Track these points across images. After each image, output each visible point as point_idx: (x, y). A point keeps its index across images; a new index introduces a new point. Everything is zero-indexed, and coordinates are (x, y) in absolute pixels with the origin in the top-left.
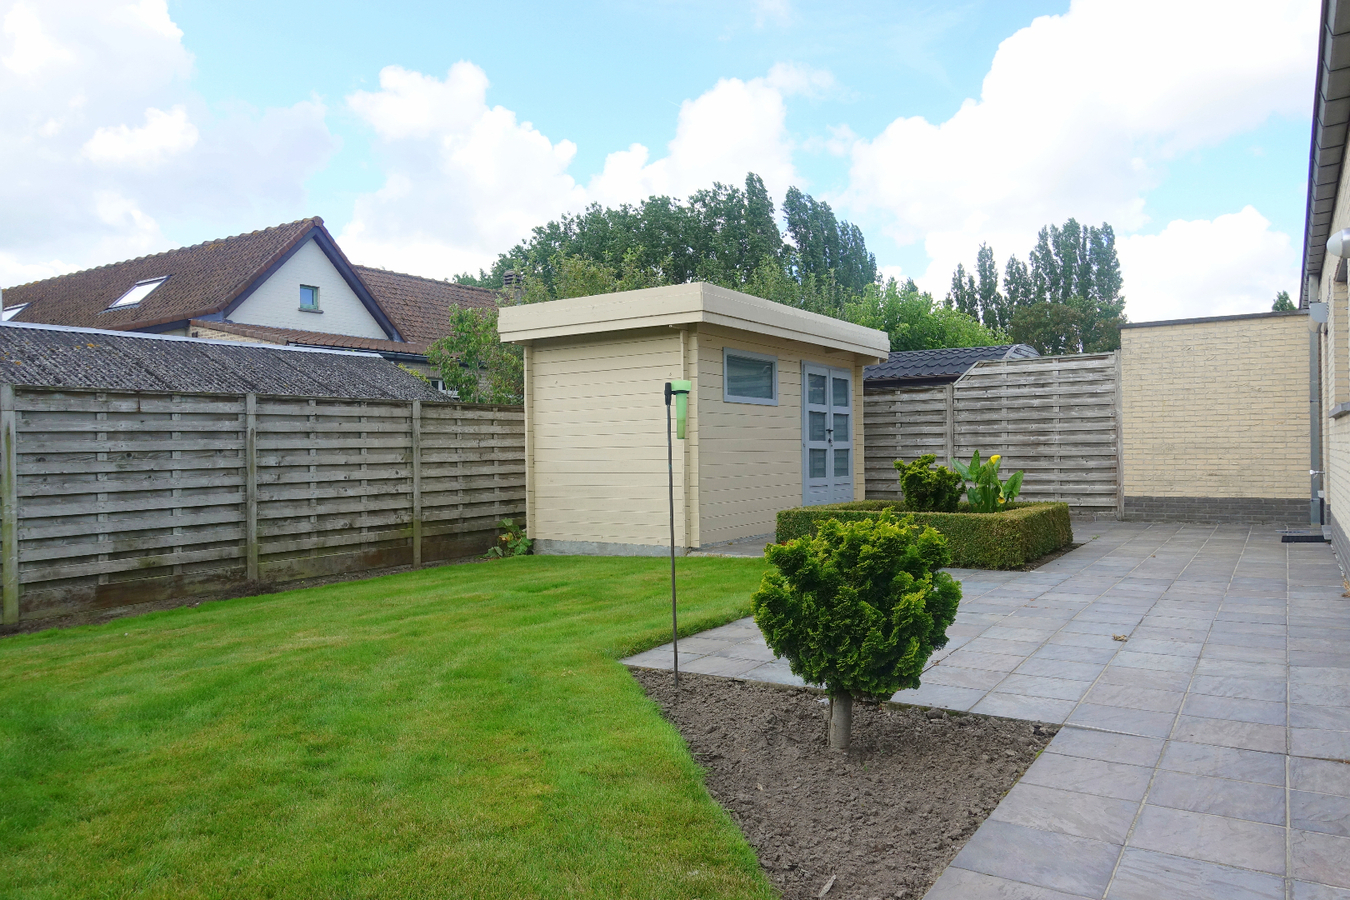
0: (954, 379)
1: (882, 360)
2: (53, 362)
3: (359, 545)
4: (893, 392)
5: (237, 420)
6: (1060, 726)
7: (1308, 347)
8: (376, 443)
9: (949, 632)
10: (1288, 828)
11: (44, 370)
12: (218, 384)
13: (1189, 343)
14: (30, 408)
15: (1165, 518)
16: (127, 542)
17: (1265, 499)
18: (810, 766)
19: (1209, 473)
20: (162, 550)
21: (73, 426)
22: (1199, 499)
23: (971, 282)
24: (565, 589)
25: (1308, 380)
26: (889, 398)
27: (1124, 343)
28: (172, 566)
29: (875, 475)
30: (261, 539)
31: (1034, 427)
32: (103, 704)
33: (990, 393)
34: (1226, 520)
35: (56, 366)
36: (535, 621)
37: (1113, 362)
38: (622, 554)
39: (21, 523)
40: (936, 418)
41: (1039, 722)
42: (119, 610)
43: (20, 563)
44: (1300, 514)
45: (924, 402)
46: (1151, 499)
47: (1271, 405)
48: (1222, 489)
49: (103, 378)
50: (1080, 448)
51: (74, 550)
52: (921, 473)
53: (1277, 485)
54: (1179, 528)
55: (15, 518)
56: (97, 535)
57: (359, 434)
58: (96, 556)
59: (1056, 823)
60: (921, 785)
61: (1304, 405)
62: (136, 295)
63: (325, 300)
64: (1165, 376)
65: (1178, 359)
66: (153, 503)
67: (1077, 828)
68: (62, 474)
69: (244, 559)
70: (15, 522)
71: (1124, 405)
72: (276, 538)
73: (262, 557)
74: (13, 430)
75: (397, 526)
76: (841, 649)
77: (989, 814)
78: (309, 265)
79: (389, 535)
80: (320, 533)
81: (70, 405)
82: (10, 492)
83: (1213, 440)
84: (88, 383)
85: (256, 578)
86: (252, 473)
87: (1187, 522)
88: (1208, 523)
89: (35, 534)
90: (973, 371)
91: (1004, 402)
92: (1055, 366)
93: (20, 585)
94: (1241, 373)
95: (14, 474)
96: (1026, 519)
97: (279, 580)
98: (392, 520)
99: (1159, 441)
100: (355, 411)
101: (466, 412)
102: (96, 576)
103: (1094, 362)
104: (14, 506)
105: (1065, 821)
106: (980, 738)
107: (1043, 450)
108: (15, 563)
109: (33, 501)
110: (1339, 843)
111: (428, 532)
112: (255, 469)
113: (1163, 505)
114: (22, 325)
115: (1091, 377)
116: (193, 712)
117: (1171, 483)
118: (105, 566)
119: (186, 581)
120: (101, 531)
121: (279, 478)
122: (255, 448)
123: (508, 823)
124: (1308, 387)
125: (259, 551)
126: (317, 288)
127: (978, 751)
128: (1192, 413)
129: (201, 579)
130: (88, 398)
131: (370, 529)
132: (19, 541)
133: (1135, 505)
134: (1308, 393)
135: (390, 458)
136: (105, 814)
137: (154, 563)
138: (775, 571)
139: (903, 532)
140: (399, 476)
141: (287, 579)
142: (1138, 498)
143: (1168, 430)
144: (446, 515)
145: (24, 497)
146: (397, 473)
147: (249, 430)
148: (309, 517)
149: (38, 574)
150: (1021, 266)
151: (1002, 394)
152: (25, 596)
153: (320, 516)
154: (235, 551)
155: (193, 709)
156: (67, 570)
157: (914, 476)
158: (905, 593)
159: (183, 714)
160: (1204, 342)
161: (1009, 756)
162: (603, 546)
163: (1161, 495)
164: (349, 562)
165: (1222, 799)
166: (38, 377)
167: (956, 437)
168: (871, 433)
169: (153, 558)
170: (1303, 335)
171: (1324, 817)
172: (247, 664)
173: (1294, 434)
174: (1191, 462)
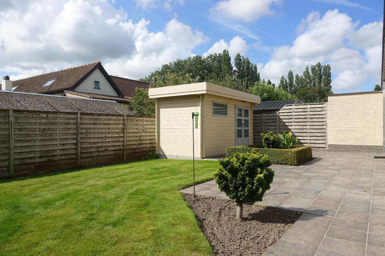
0: (279, 110)
1: (258, 104)
2: (25, 103)
3: (109, 155)
4: (261, 113)
5: (75, 120)
6: (303, 213)
7: (383, 101)
8: (114, 126)
9: (271, 185)
10: (366, 244)
11: (22, 105)
12: (70, 109)
13: (348, 100)
14: (18, 116)
15: (340, 151)
16: (44, 154)
17: (370, 146)
18: (230, 223)
19: (353, 138)
20: (53, 156)
21: (29, 121)
22: (350, 145)
23: (286, 81)
24: (166, 169)
25: (383, 111)
26: (260, 115)
27: (328, 100)
28: (56, 161)
29: (256, 137)
30: (81, 153)
31: (302, 124)
32: (34, 200)
33: (290, 114)
34: (358, 151)
35: (25, 104)
36: (155, 178)
37: (326, 105)
38: (183, 159)
39: (15, 148)
40: (274, 121)
41: (297, 211)
42: (41, 173)
43: (14, 159)
44: (380, 150)
45: (271, 116)
46: (336, 145)
47: (372, 118)
48: (357, 142)
49: (38, 107)
50: (315, 130)
51: (29, 156)
52: (268, 137)
53: (373, 141)
54: (344, 153)
55: (13, 146)
56: (36, 151)
57: (109, 124)
58: (35, 157)
59: (299, 242)
60: (261, 229)
61: (381, 118)
62: (49, 83)
63: (101, 85)
64: (340, 110)
65: (344, 105)
66: (51, 143)
67: (305, 243)
68: (26, 134)
69: (77, 159)
70: (13, 148)
71: (328, 118)
72: (85, 153)
73: (82, 158)
74: (13, 122)
75: (119, 150)
76: (239, 190)
77: (280, 238)
78: (97, 75)
79: (117, 152)
80: (98, 152)
81: (29, 115)
82: (12, 139)
83: (354, 128)
84: (34, 109)
85: (79, 164)
86: (79, 135)
87: (346, 152)
88: (353, 152)
89: (18, 151)
90: (285, 107)
91: (294, 116)
92: (309, 106)
93: (14, 165)
94: (362, 109)
95: (13, 134)
96: (298, 151)
97: (86, 165)
98: (118, 148)
99: (339, 128)
100: (108, 117)
101: (139, 118)
102: (35, 163)
103: (320, 105)
104: (13, 143)
105: (302, 241)
106: (280, 216)
107: (304, 130)
108: (13, 159)
109: (18, 142)
110: (381, 249)
111: (128, 152)
112: (80, 133)
113: (339, 147)
114: (16, 92)
115: (319, 109)
116: (58, 203)
117: (342, 140)
118: (38, 160)
119: (60, 165)
120: (37, 150)
121: (86, 136)
122: (80, 128)
123: (142, 238)
124: (383, 113)
125: (80, 156)
126: (99, 82)
127: (279, 219)
128: (349, 120)
129: (64, 164)
130: (34, 113)
131: (112, 150)
132: (14, 153)
133: (332, 147)
134: (383, 115)
135: (117, 131)
136: (31, 232)
137: (51, 159)
138: (221, 167)
139: (258, 156)
140: (120, 136)
141: (88, 164)
142: (332, 145)
143: (341, 125)
144: (133, 147)
145: (15, 141)
146: (120, 135)
147: (78, 122)
148: (95, 147)
149: (19, 162)
150: (301, 77)
151: (293, 114)
152: (15, 168)
153: (98, 147)
154: (74, 156)
155: (58, 202)
156: (27, 161)
157: (266, 138)
158: (258, 174)
159: (56, 203)
160: (352, 100)
161: (288, 221)
162: (177, 156)
163: (339, 144)
164: (106, 160)
165: (348, 235)
166: (20, 107)
167: (280, 126)
168: (255, 125)
169: (51, 158)
170: (381, 98)
171: (377, 241)
172: (75, 189)
173: (378, 127)
174: (348, 134)
